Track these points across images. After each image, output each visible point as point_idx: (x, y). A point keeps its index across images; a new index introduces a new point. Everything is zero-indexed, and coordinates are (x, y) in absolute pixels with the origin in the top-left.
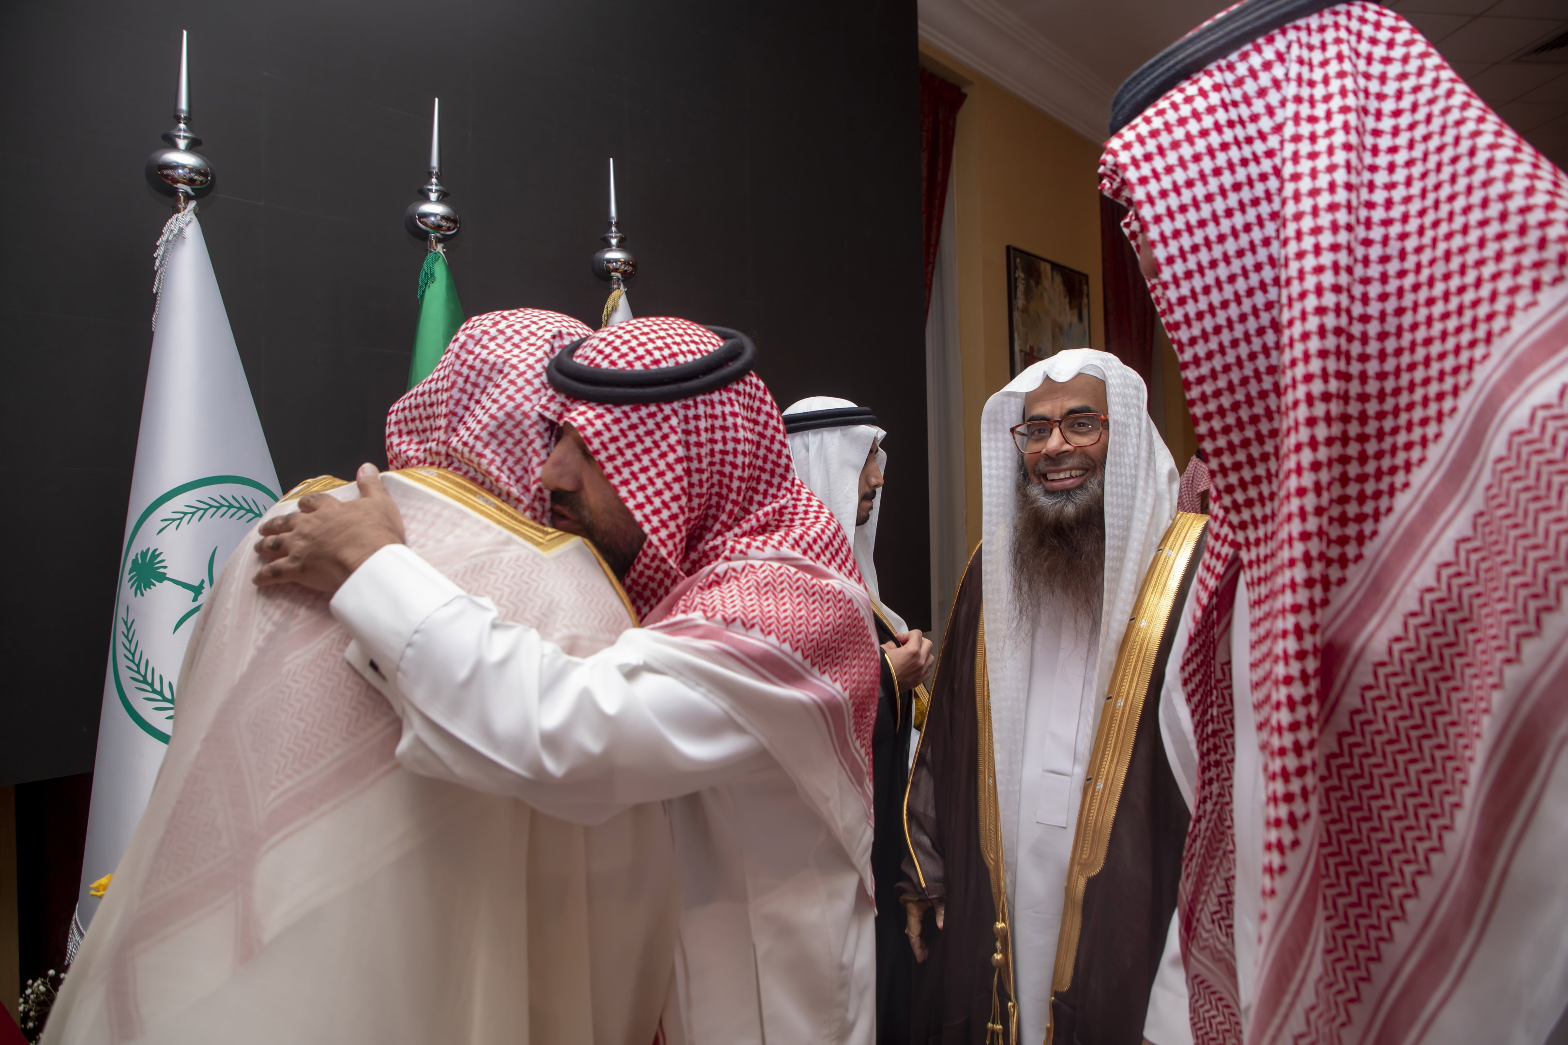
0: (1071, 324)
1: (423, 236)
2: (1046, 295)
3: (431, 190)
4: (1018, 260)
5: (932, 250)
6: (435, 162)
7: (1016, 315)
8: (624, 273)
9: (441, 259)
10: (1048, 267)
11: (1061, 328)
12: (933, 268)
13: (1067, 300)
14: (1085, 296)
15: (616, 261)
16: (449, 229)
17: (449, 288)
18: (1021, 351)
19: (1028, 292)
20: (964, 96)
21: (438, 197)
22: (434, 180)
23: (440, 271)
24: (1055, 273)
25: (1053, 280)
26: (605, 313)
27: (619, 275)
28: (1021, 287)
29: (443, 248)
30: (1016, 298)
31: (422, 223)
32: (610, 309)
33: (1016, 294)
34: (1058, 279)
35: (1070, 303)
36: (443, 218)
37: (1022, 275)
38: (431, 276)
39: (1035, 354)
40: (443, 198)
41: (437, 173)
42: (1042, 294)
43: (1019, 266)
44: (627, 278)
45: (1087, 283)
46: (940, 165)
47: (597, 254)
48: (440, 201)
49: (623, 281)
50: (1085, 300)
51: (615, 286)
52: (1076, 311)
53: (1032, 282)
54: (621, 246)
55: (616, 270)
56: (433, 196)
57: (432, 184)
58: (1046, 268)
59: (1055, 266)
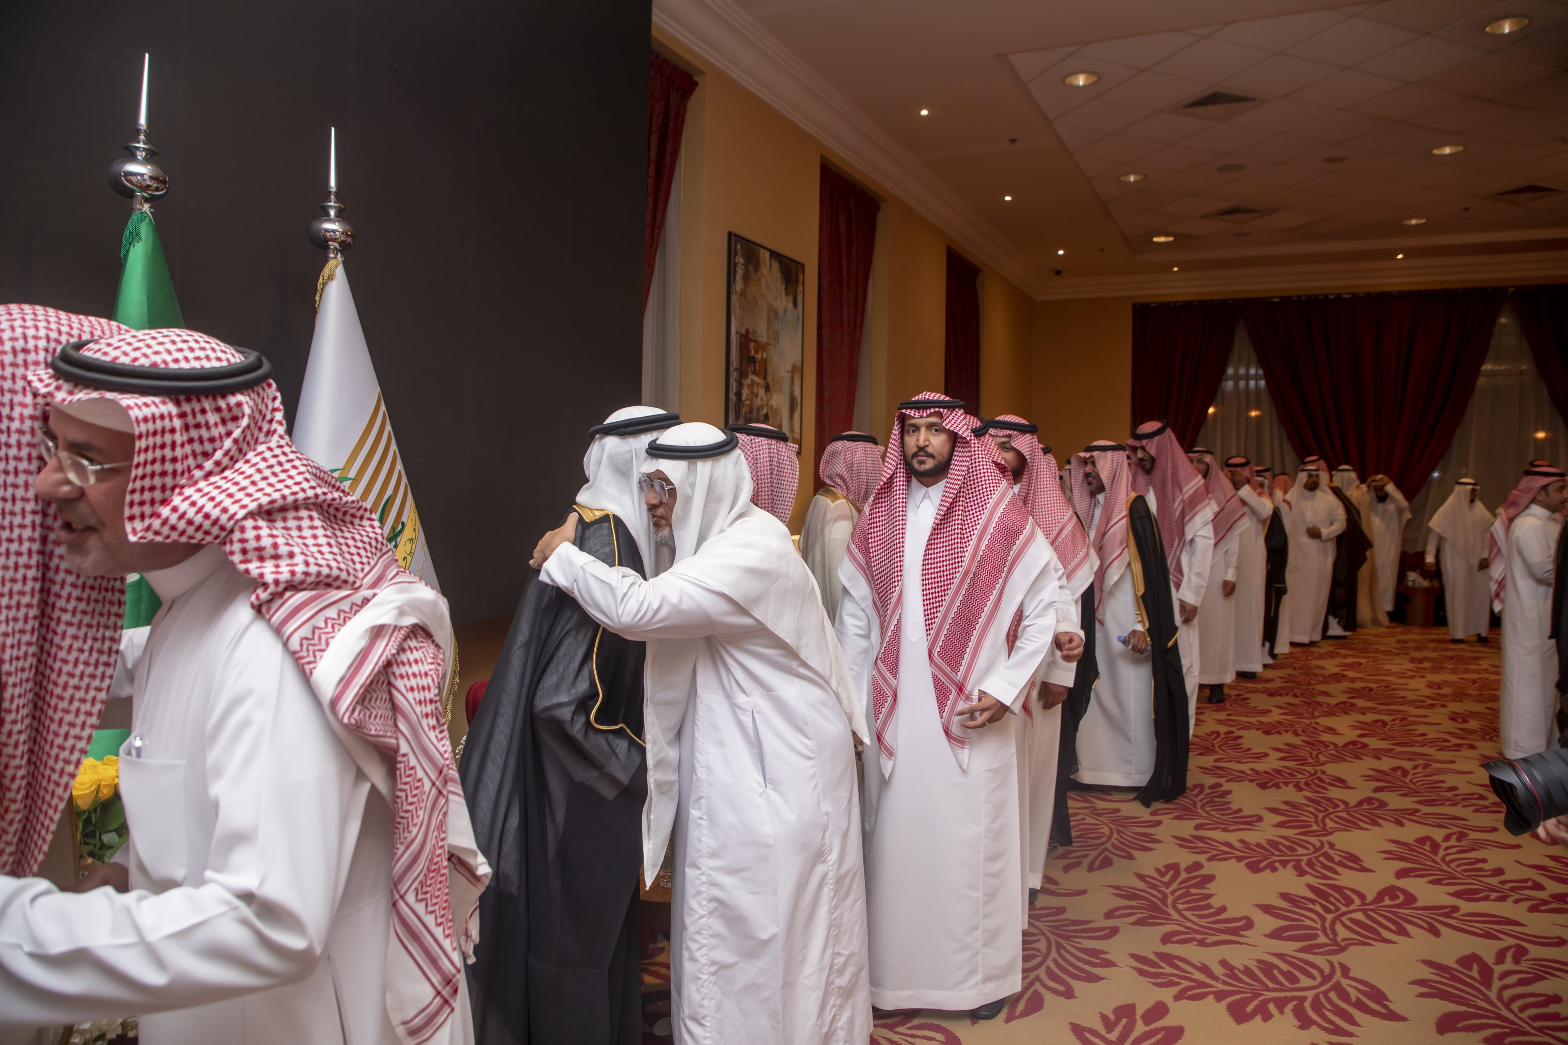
0: (785, 310)
1: (129, 194)
2: (763, 281)
3: (138, 148)
4: (739, 246)
5: (656, 231)
6: (143, 120)
7: (734, 298)
8: (342, 243)
9: (147, 219)
10: (767, 254)
11: (776, 313)
12: (656, 248)
13: (784, 286)
14: (800, 284)
15: (334, 231)
16: (157, 189)
17: (154, 249)
18: (737, 332)
19: (746, 278)
20: (696, 84)
21: (146, 156)
22: (142, 137)
23: (145, 230)
24: (773, 260)
25: (771, 267)
26: (321, 281)
27: (337, 245)
28: (740, 272)
29: (150, 208)
30: (734, 282)
31: (127, 180)
32: (326, 278)
33: (735, 279)
34: (776, 266)
35: (786, 289)
36: (151, 178)
37: (742, 261)
38: (136, 236)
39: (750, 336)
40: (151, 157)
41: (145, 131)
42: (759, 280)
43: (740, 252)
44: (344, 247)
45: (803, 273)
46: (669, 149)
47: (315, 222)
48: (147, 161)
49: (340, 251)
50: (800, 288)
51: (332, 255)
52: (791, 297)
53: (751, 268)
54: (341, 215)
55: (334, 240)
56: (141, 155)
57: (139, 143)
58: (765, 255)
59: (774, 254)
